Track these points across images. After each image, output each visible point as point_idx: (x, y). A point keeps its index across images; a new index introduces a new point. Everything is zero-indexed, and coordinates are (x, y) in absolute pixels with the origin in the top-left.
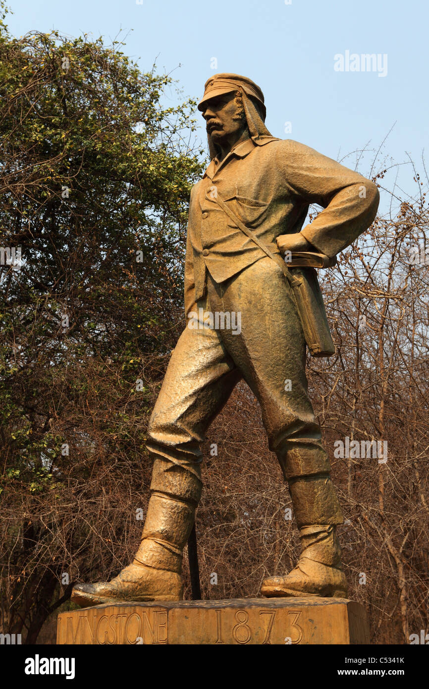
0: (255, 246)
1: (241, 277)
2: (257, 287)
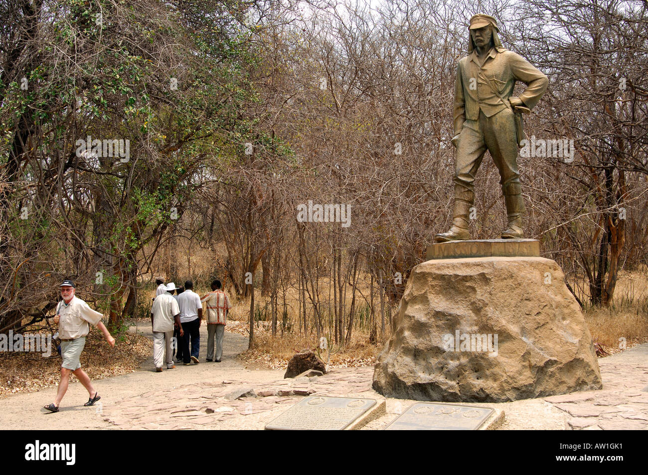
0: (502, 103)
1: (497, 115)
2: (504, 121)
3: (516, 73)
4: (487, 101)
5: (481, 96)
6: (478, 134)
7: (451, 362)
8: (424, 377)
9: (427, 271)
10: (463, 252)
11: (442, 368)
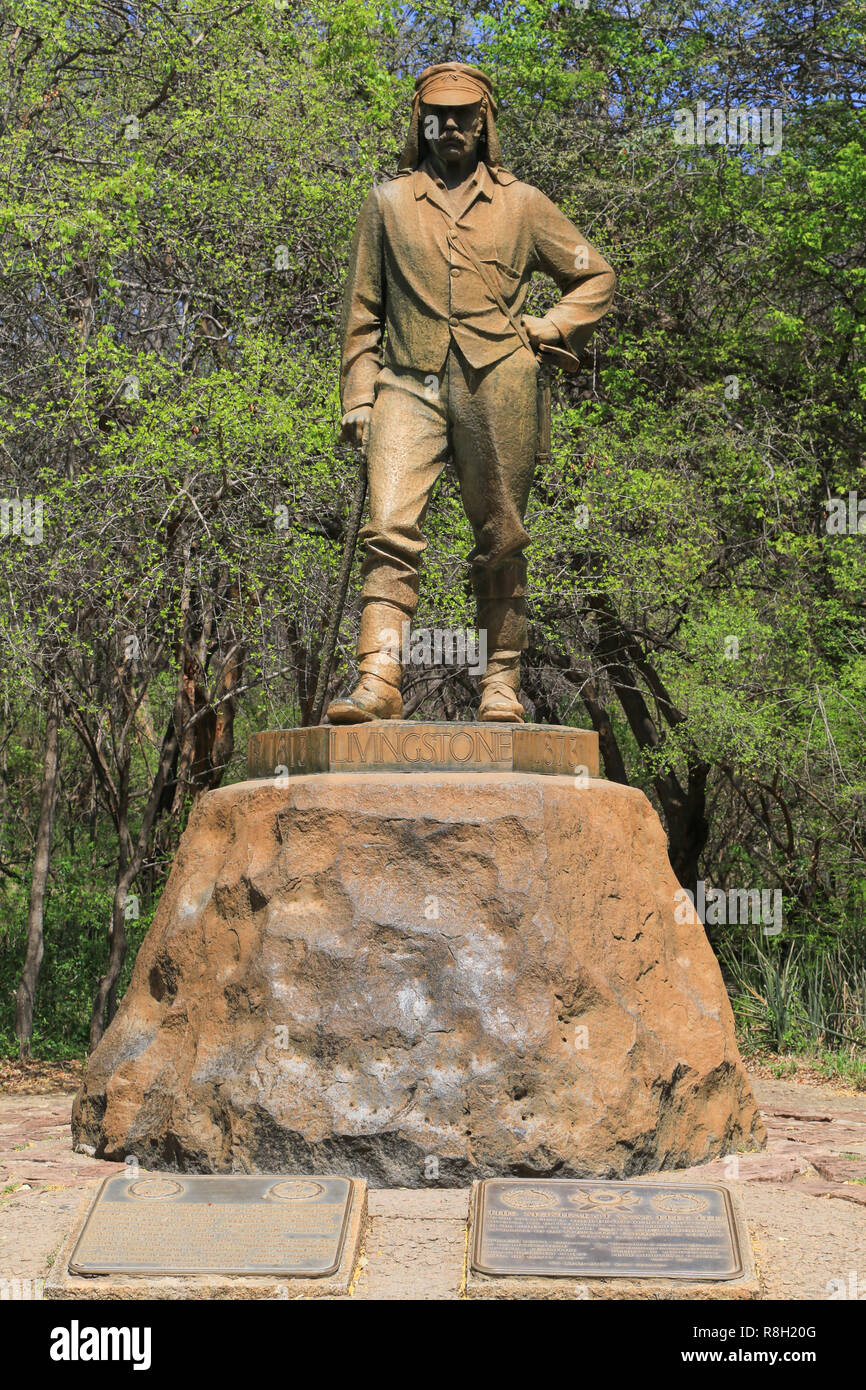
2: (516, 384)
3: (544, 250)
4: (471, 322)
5: (459, 306)
6: (436, 416)
7: (435, 1072)
8: (359, 1117)
9: (333, 806)
10: (427, 756)
11: (412, 1090)
